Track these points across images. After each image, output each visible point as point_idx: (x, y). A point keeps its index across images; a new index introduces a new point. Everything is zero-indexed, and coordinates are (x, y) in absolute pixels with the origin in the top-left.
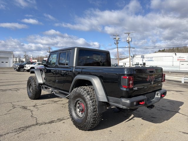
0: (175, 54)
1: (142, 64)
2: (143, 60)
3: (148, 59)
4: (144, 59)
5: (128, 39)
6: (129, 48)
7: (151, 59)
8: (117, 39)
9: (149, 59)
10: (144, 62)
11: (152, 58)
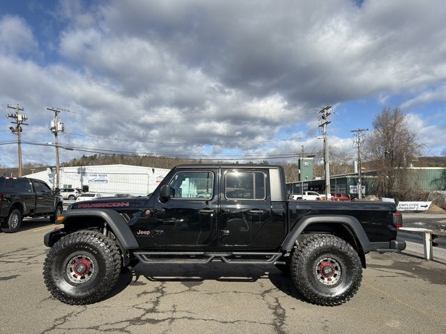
0: (153, 170)
1: (80, 188)
2: (82, 180)
3: (94, 177)
4: (84, 178)
5: (53, 125)
6: (57, 147)
7: (102, 178)
8: (20, 119)
9: (98, 177)
10: (85, 183)
11: (105, 175)
